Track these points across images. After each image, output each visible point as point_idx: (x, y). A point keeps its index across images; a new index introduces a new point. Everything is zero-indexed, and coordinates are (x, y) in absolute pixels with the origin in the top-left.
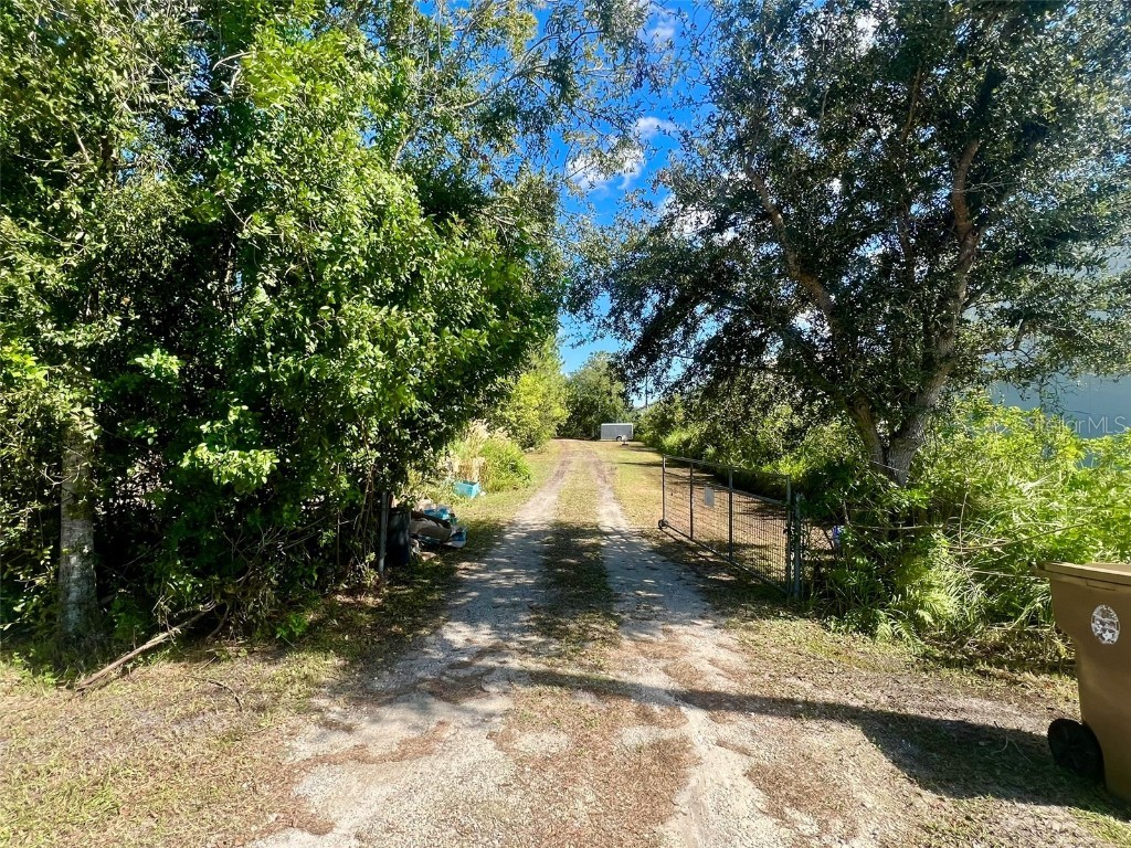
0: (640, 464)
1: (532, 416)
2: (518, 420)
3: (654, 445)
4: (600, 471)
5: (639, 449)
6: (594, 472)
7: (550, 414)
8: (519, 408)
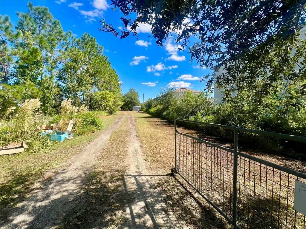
0: (144, 117)
1: (111, 104)
2: (106, 105)
3: (147, 112)
4: (131, 121)
5: (143, 113)
6: (129, 121)
7: (117, 103)
8: (106, 102)
